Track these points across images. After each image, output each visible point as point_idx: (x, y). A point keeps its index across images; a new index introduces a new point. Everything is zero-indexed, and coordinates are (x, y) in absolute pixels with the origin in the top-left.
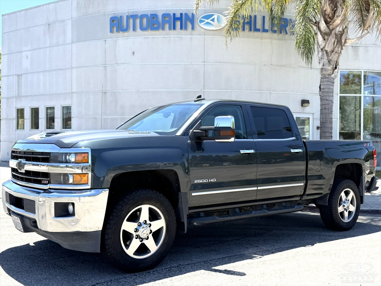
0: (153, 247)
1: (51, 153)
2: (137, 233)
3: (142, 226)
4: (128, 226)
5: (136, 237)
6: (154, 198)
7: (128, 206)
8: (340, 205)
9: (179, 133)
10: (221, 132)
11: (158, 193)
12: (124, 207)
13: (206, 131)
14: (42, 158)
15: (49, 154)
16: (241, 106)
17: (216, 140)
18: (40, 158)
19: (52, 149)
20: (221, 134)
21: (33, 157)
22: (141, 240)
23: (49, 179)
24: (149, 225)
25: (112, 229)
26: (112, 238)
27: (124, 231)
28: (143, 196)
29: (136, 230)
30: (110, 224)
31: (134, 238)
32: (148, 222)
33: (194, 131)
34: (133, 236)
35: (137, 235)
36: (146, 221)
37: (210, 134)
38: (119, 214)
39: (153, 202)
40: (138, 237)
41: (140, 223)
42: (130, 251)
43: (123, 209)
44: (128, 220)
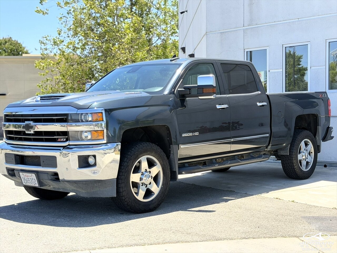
0: (155, 189)
1: (68, 114)
2: (142, 182)
3: (145, 175)
4: (134, 178)
5: (142, 184)
6: (149, 149)
7: (132, 161)
8: (300, 153)
9: (166, 92)
10: (204, 90)
11: (151, 144)
12: (129, 162)
13: (189, 89)
14: (56, 119)
15: (66, 115)
16: (213, 64)
17: (200, 97)
18: (55, 119)
19: (68, 110)
20: (204, 92)
21: (43, 119)
22: (145, 186)
23: (67, 137)
24: (149, 172)
25: (124, 183)
26: (126, 190)
27: (132, 182)
28: (141, 150)
29: (141, 179)
30: (122, 179)
31: (141, 186)
32: (148, 170)
33: (178, 89)
34: (140, 185)
35: (142, 183)
36: (146, 170)
37: (194, 92)
38: (127, 170)
39: (149, 153)
40: (143, 184)
41: (142, 172)
42: (140, 197)
43: (128, 164)
44: (133, 173)
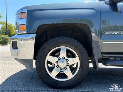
22: (61, 69)
27: (48, 61)
41: (60, 58)
44: (51, 55)
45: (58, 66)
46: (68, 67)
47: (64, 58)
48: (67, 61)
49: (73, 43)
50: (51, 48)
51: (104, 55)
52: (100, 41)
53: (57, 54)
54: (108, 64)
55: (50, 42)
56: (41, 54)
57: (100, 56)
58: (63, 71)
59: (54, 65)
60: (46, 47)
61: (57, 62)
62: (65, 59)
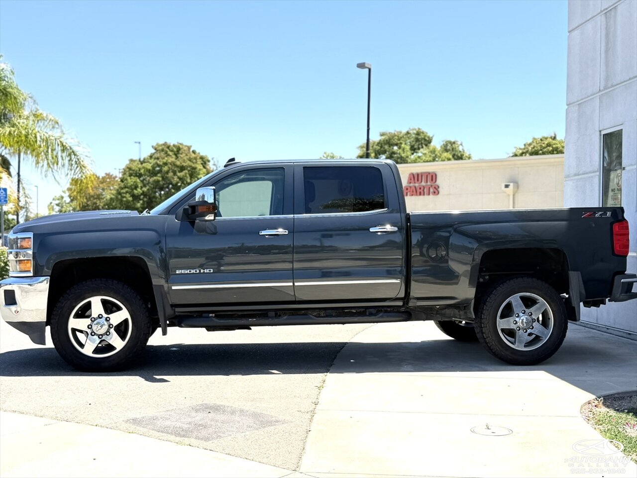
9: (160, 212)
10: (199, 208)
16: (284, 169)
20: (199, 211)
22: (99, 336)
27: (73, 329)
32: (105, 316)
34: (88, 334)
36: (101, 315)
45: (93, 334)
46: (112, 330)
47: (100, 317)
48: (107, 320)
49: (111, 286)
50: (74, 305)
51: (177, 310)
52: (166, 286)
53: (87, 314)
54: (183, 325)
55: (69, 295)
56: (57, 320)
57: (169, 311)
58: (104, 340)
59: (87, 332)
60: (63, 305)
61: (90, 327)
62: (103, 318)
